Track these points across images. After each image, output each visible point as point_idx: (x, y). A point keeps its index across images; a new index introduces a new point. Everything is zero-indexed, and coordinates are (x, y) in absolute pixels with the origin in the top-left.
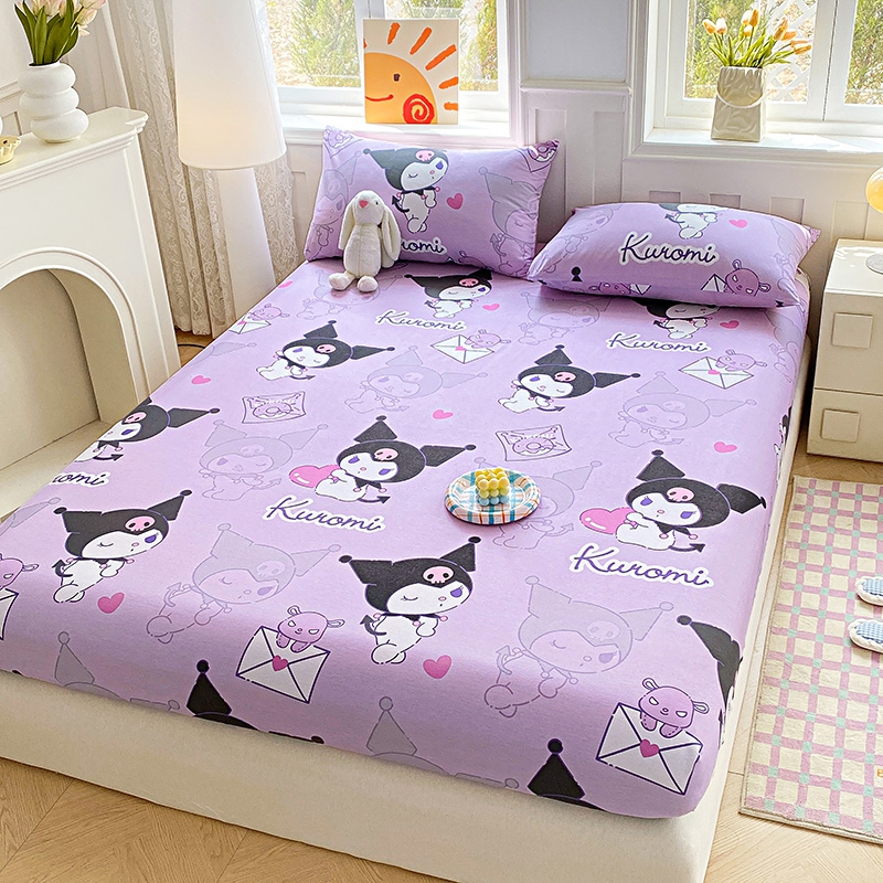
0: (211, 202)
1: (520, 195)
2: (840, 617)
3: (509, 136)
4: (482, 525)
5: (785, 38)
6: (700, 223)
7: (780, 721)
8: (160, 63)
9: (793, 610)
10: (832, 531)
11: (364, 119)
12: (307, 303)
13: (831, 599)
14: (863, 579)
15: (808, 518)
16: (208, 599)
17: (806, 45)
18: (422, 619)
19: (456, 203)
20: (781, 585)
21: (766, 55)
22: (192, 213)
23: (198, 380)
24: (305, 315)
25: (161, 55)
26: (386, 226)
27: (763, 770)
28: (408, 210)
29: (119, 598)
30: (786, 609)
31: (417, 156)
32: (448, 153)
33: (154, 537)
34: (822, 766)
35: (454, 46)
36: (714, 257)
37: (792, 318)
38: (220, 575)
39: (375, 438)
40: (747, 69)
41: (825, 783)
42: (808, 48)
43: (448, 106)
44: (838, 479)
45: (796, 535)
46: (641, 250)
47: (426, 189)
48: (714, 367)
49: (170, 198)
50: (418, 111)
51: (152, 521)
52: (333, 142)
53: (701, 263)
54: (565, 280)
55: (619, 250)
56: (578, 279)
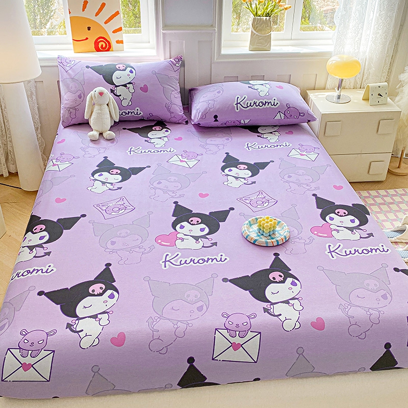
1: (173, 83)
3: (156, 54)
19: (145, 89)
21: (273, 10)
23: (59, 200)
24: (88, 155)
26: (111, 105)
28: (120, 95)
31: (117, 68)
32: (132, 64)
35: (118, 11)
36: (277, 103)
40: (265, 18)
42: (290, 7)
43: (118, 42)
46: (244, 103)
47: (128, 84)
48: (300, 153)
50: (102, 45)
52: (65, 64)
53: (272, 107)
54: (210, 122)
55: (234, 104)
56: (217, 121)
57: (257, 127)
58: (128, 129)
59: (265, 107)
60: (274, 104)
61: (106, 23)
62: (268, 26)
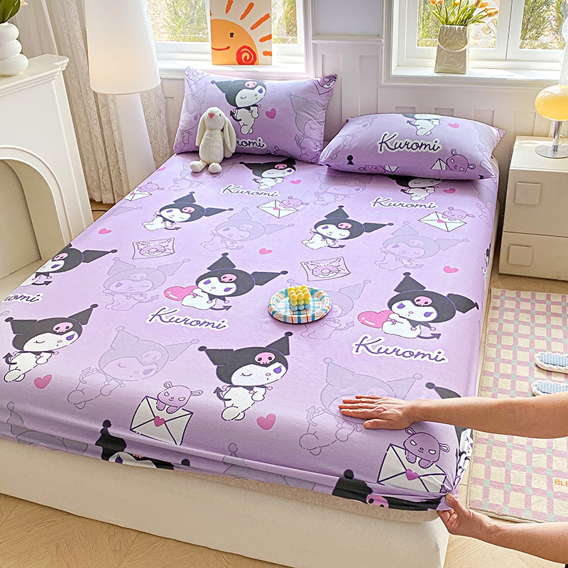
0: (113, 117)
1: (313, 110)
2: (525, 379)
3: (304, 71)
4: (293, 324)
5: (481, 7)
6: (429, 126)
7: (490, 448)
8: (77, 27)
9: (495, 375)
10: (517, 323)
11: (211, 63)
12: (175, 181)
13: (519, 367)
14: (539, 354)
15: (501, 315)
16: (109, 378)
17: (495, 11)
18: (255, 389)
19: (271, 114)
20: (487, 359)
21: (470, 17)
22: (101, 124)
23: (103, 231)
24: (174, 188)
25: (78, 22)
26: (226, 130)
27: (480, 482)
28: (241, 120)
29: (48, 378)
30: (491, 374)
31: (246, 85)
32: (266, 83)
33: (73, 336)
34: (518, 478)
35: (268, 14)
36: (439, 147)
37: (489, 186)
38: (117, 362)
39: (221, 268)
40: (457, 27)
41: (521, 490)
42: (496, 12)
43: (265, 53)
44: (519, 289)
45: (495, 326)
46: (392, 144)
47: (252, 106)
48: (441, 218)
49: (86, 115)
50: (246, 57)
51: (71, 325)
52: (191, 77)
53: (431, 151)
54: (343, 164)
55: (378, 143)
56: (352, 163)
57: (411, 178)
58: (245, 164)
59: (420, 151)
60: (433, 148)
61: (252, 28)
62: (461, 39)
